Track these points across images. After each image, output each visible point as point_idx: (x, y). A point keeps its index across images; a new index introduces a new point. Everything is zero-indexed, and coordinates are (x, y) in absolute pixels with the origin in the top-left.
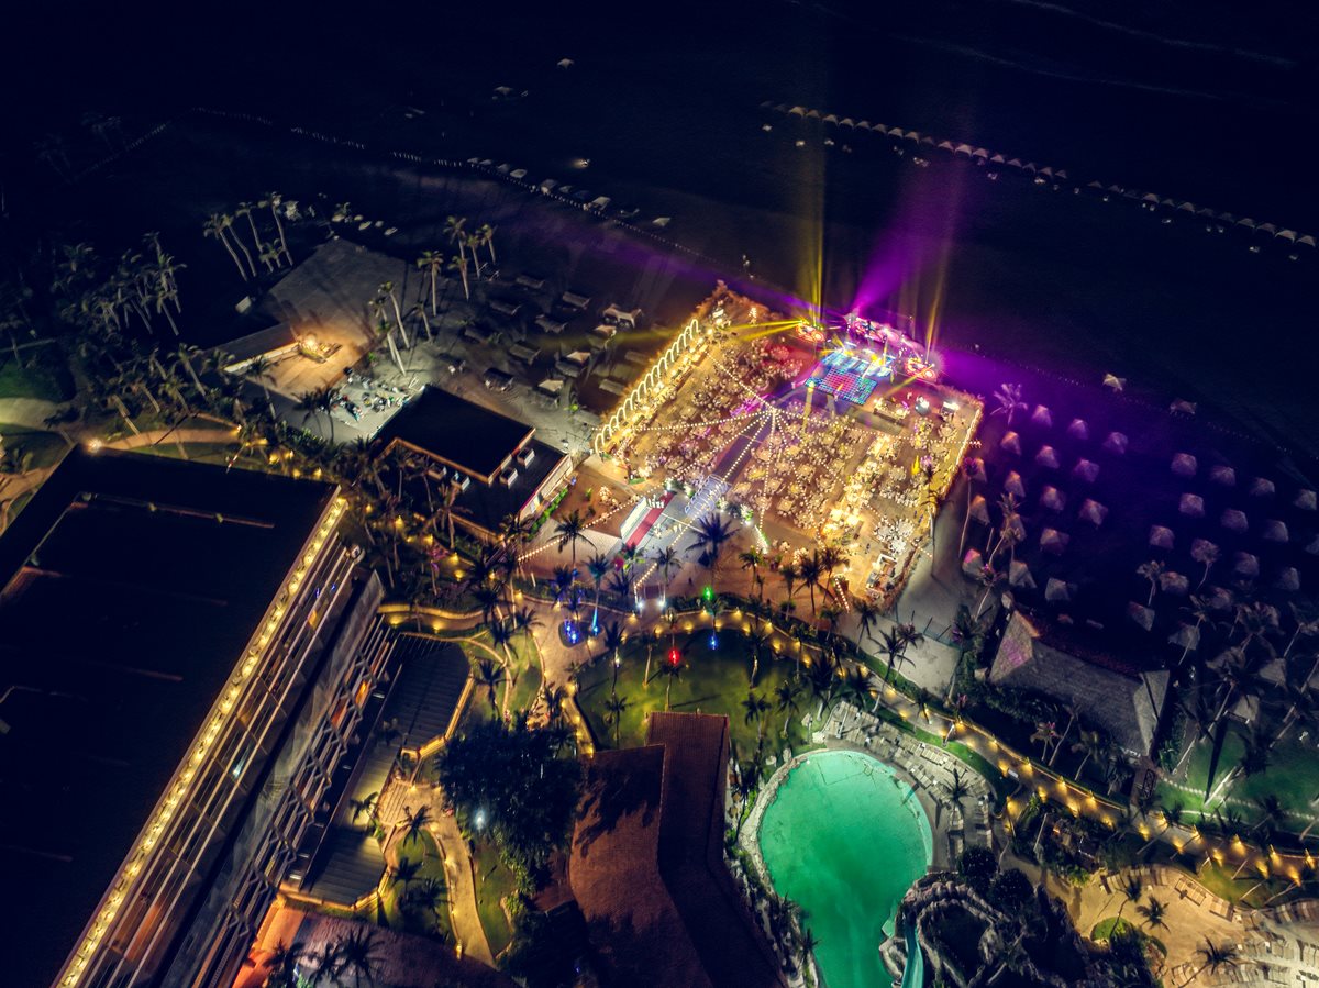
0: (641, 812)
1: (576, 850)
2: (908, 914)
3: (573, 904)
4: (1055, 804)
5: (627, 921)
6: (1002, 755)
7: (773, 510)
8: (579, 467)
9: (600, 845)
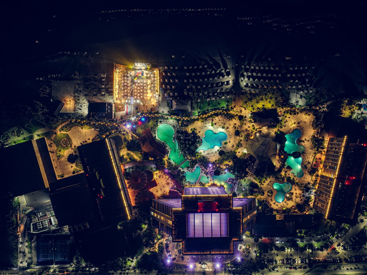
0: (146, 142)
1: (142, 148)
2: (174, 138)
3: (145, 152)
4: (184, 120)
5: (150, 151)
6: (177, 117)
7: (140, 98)
8: (114, 103)
9: (144, 146)
